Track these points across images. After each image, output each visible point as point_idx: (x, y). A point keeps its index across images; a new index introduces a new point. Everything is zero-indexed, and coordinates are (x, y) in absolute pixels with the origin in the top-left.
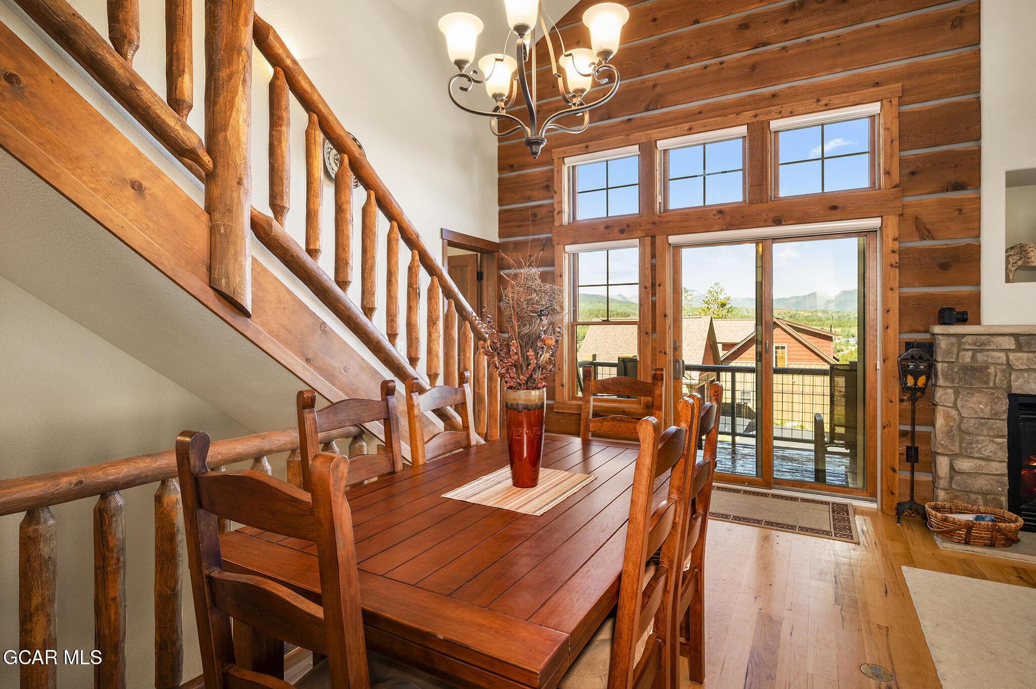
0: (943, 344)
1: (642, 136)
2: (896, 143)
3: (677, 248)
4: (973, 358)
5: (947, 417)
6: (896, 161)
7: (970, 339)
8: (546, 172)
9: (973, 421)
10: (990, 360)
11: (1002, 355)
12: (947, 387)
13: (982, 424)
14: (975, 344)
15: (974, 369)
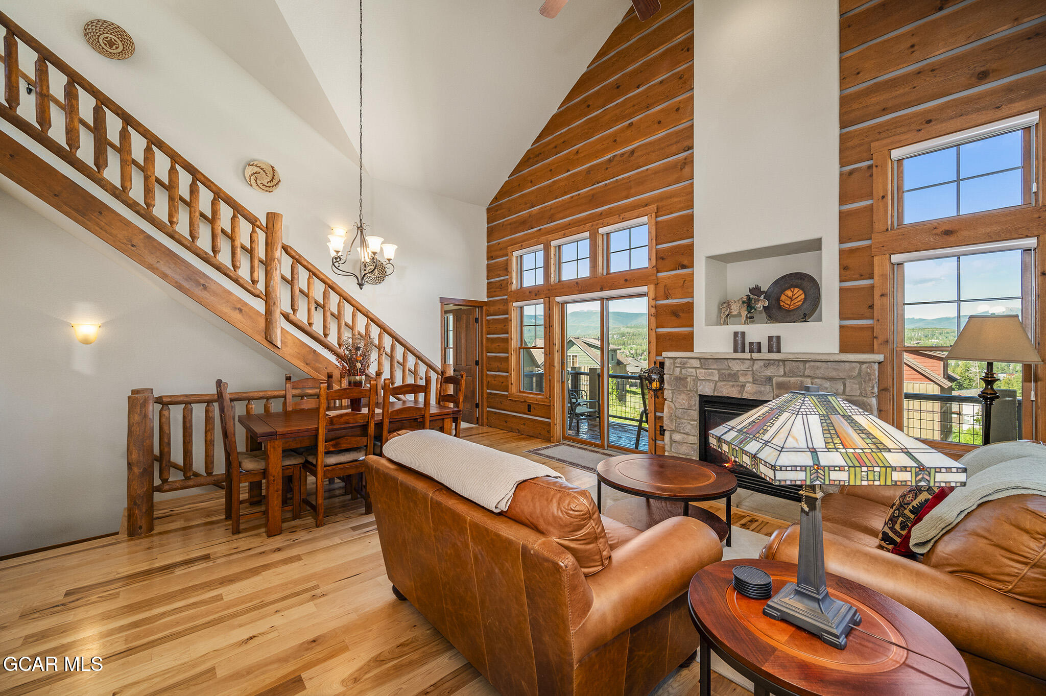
0: (667, 363)
1: (543, 238)
2: (654, 241)
3: (563, 305)
4: (681, 372)
5: (669, 407)
6: (654, 251)
7: (678, 360)
8: (504, 261)
9: (681, 410)
10: (687, 374)
11: (694, 370)
12: (669, 389)
13: (684, 413)
14: (680, 364)
15: (680, 379)
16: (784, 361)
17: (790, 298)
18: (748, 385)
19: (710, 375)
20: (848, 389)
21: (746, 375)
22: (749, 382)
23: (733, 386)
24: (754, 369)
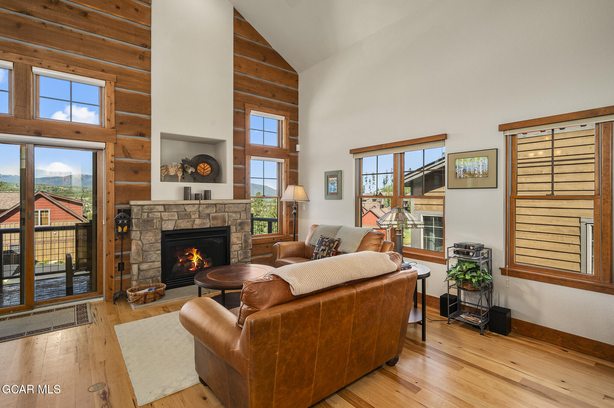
0: (135, 210)
2: (113, 106)
4: (148, 216)
5: (137, 245)
6: (113, 115)
7: (146, 207)
9: (148, 245)
10: (154, 217)
11: (159, 214)
12: (137, 231)
13: (151, 246)
14: (148, 209)
15: (148, 221)
16: (215, 204)
17: (203, 168)
18: (196, 220)
19: (172, 216)
20: (242, 216)
21: (195, 214)
22: (197, 218)
23: (188, 221)
24: (200, 210)
